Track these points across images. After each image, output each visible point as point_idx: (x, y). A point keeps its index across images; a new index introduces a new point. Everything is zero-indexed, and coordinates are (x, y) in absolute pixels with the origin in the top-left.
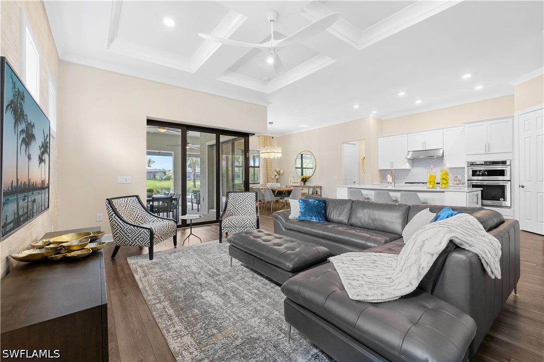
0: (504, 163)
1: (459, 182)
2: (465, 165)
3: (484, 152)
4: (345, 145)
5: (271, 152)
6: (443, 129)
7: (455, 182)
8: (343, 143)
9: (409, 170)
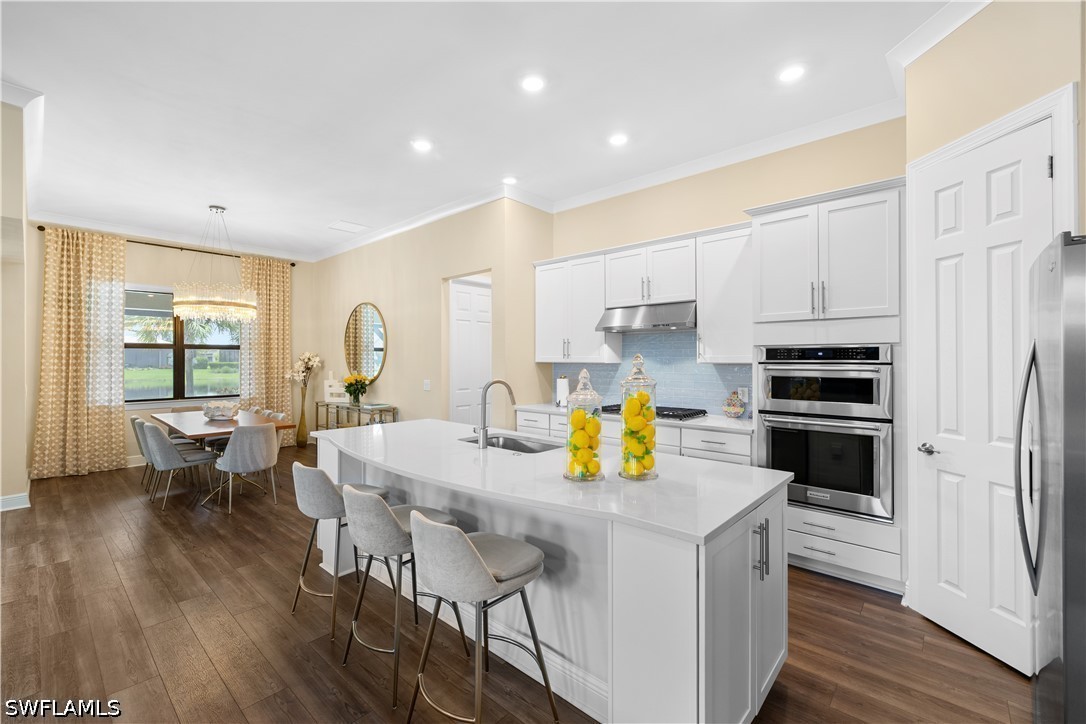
0: (871, 353)
1: (741, 410)
2: (752, 356)
3: (807, 313)
4: (453, 286)
5: (229, 304)
6: (695, 236)
7: (732, 410)
8: (446, 280)
9: (614, 367)
